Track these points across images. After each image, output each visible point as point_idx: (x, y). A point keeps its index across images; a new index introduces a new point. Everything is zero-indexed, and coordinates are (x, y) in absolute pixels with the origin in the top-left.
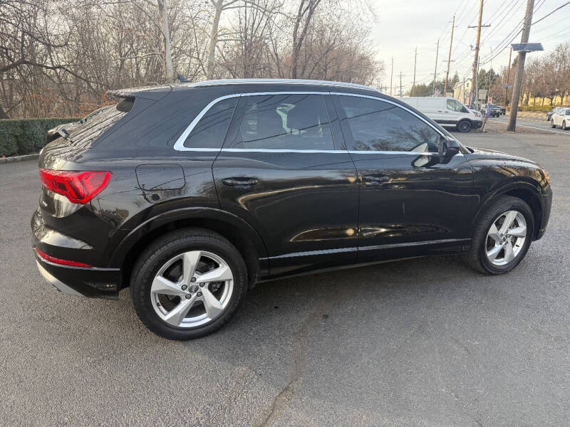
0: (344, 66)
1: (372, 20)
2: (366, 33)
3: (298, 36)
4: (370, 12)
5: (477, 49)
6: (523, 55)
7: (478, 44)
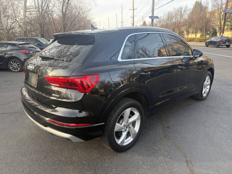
0: (82, 24)
1: (94, 5)
2: (90, 10)
3: (64, 11)
4: (93, 2)
5: (133, 18)
6: (153, 20)
7: (133, 16)
